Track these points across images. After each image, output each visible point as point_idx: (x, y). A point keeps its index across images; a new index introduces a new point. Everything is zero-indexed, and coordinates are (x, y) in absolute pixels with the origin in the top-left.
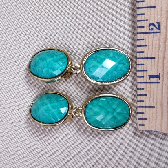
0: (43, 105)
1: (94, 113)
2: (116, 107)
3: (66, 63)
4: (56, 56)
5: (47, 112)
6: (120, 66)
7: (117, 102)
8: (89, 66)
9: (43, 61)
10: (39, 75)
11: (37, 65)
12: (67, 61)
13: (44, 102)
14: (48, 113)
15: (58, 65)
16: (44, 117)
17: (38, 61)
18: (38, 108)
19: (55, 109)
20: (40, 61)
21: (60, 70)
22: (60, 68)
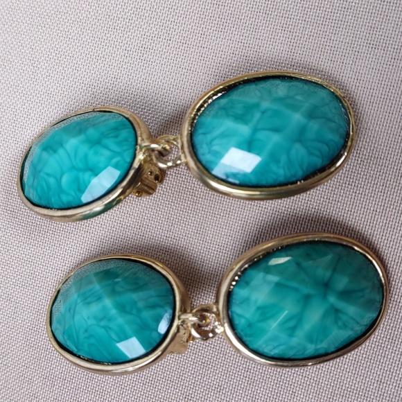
0: (89, 300)
1: (259, 312)
2: (328, 274)
3: (132, 139)
4: (94, 125)
5: (102, 323)
6: (314, 126)
7: (329, 257)
8: (209, 137)
9: (55, 151)
10: (54, 201)
11: (40, 171)
12: (133, 135)
13: (91, 290)
14: (107, 328)
15: (107, 153)
16: (92, 341)
17: (40, 158)
18: (72, 311)
19: (131, 313)
20: (45, 154)
21: (116, 166)
22: (114, 161)
